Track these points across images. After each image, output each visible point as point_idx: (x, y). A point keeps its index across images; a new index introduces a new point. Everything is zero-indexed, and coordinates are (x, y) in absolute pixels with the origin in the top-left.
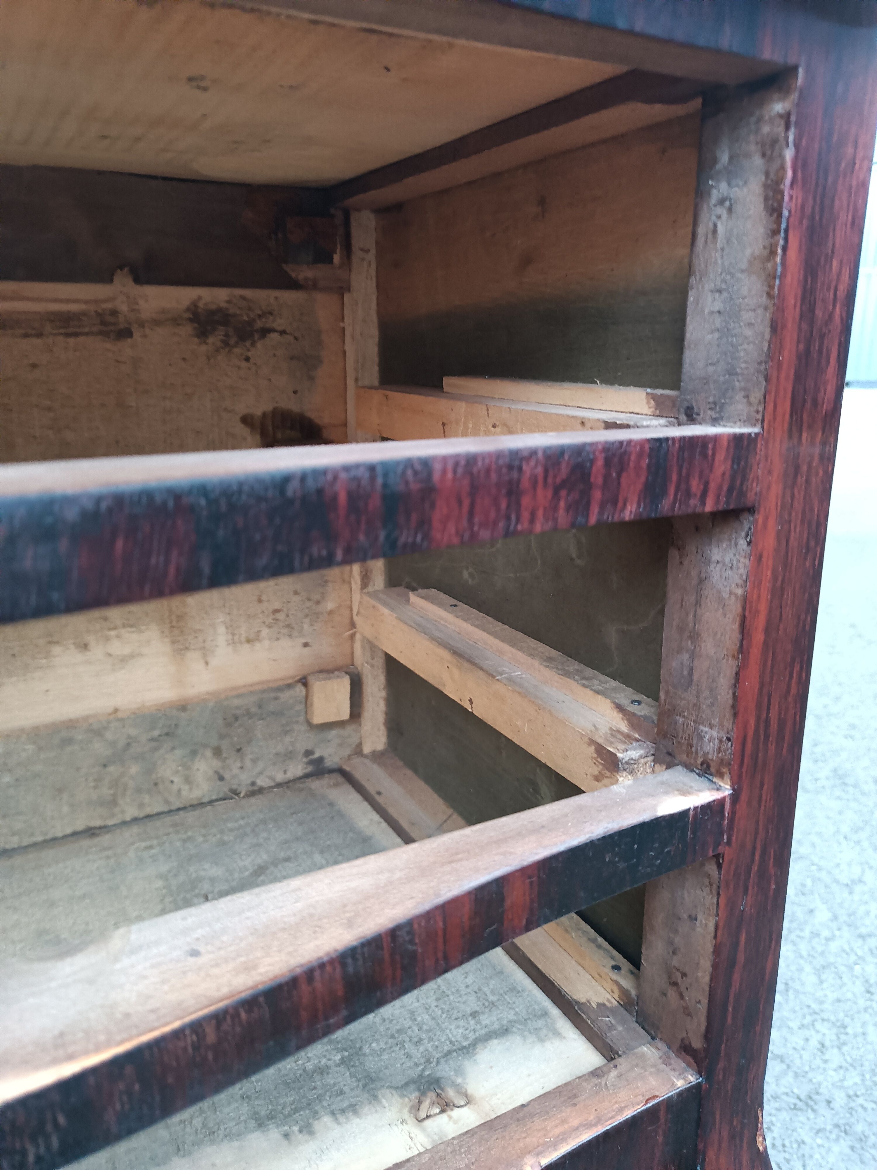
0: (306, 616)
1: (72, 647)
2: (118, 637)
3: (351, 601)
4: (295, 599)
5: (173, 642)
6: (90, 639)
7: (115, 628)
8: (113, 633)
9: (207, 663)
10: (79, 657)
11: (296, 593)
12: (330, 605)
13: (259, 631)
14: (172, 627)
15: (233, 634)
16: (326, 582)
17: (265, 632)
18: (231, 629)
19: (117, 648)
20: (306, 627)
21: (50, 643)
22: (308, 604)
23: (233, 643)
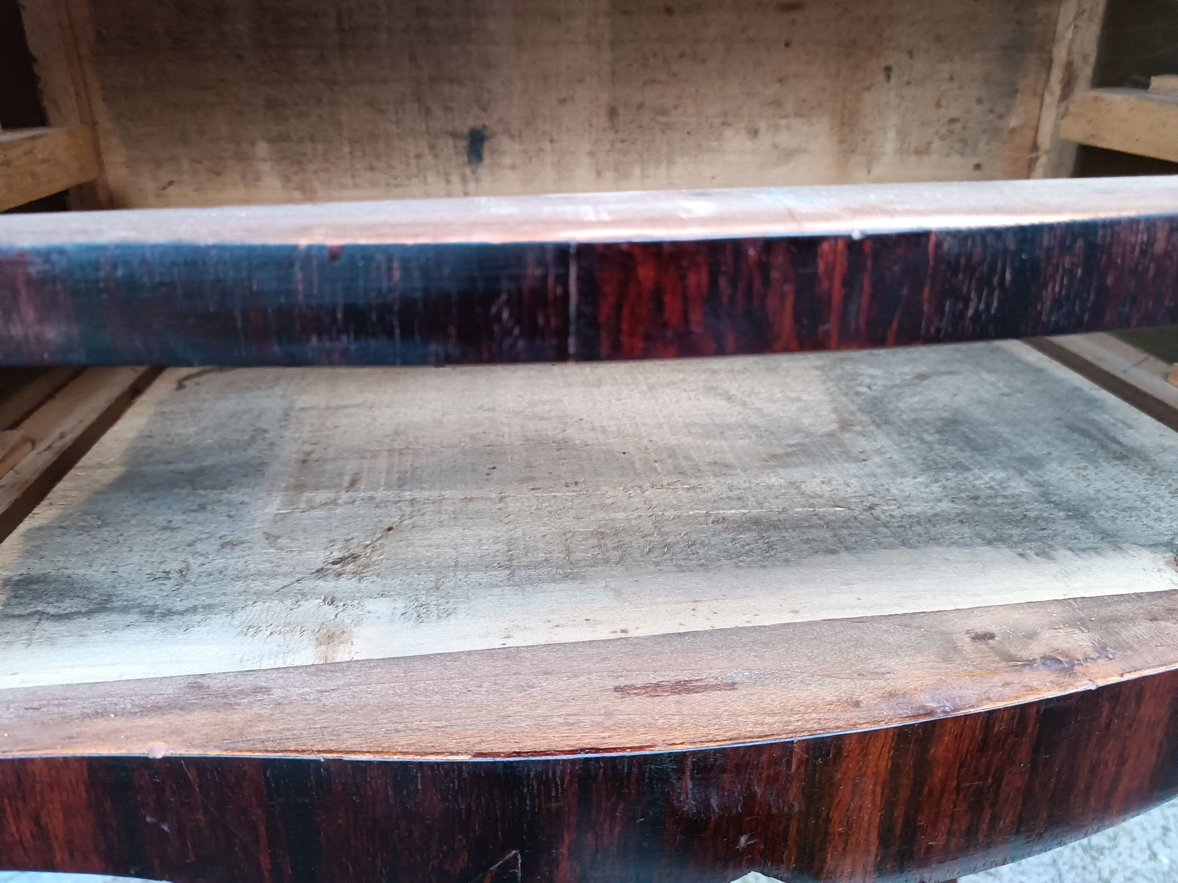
0: (985, 131)
1: (743, 132)
2: (788, 127)
3: (1039, 120)
4: (978, 109)
5: (841, 142)
6: (762, 125)
7: (786, 117)
8: (783, 122)
9: (869, 172)
10: (748, 145)
11: (979, 101)
12: (1013, 122)
13: (930, 143)
14: (843, 124)
15: (903, 143)
16: (1016, 91)
17: (937, 144)
18: (903, 134)
19: (784, 139)
20: (982, 144)
21: (724, 124)
22: (991, 117)
23: (901, 152)
